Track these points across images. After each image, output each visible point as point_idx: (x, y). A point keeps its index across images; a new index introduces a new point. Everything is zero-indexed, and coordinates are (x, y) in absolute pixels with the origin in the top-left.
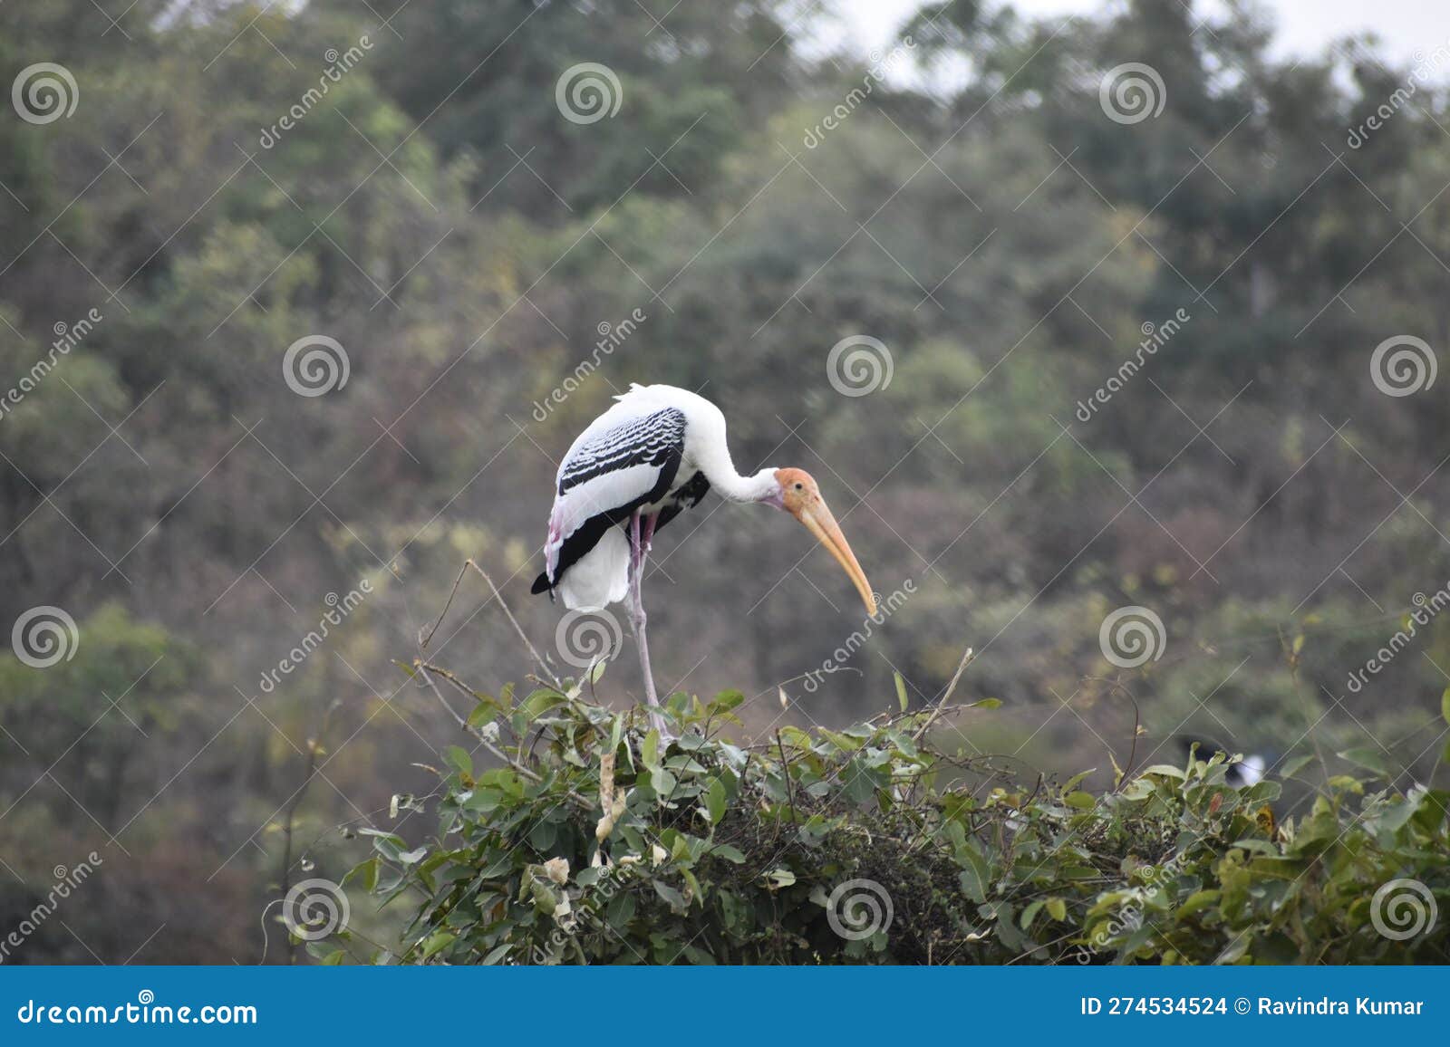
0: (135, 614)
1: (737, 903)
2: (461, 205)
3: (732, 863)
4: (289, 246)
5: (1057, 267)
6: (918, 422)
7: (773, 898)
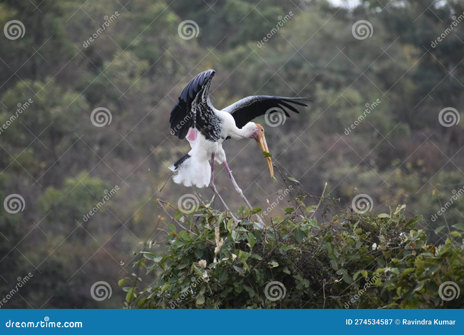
0: (91, 175)
1: (260, 272)
2: (195, 45)
3: (258, 260)
4: (141, 58)
5: (386, 64)
6: (340, 114)
7: (272, 271)
